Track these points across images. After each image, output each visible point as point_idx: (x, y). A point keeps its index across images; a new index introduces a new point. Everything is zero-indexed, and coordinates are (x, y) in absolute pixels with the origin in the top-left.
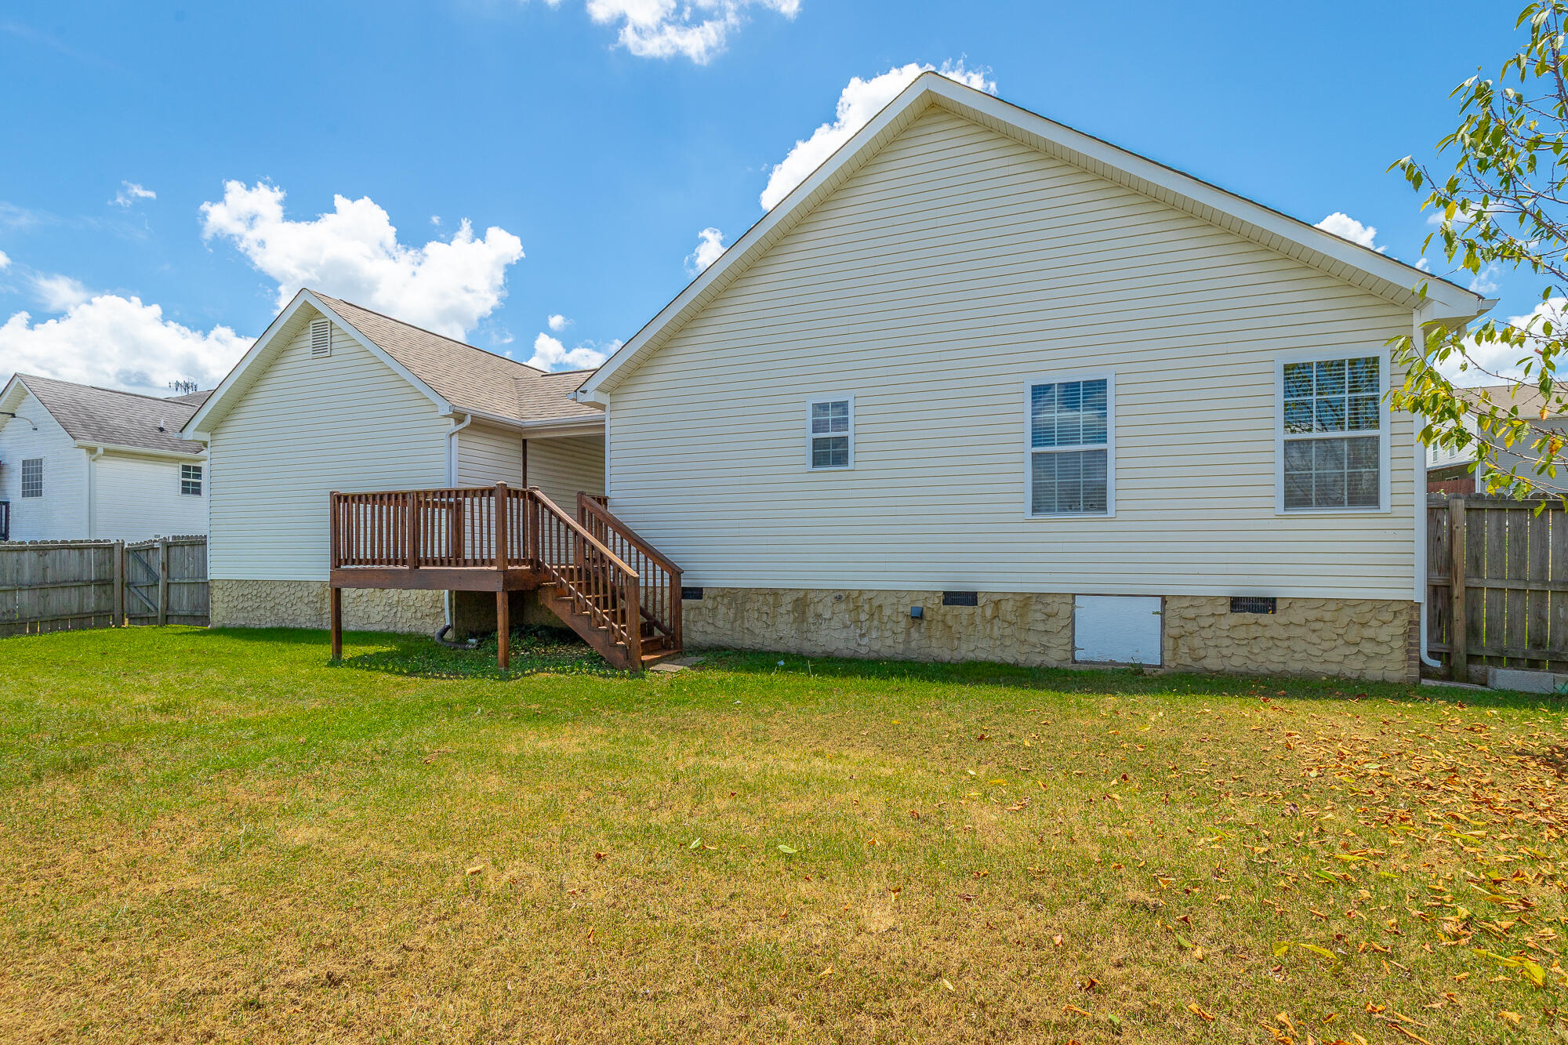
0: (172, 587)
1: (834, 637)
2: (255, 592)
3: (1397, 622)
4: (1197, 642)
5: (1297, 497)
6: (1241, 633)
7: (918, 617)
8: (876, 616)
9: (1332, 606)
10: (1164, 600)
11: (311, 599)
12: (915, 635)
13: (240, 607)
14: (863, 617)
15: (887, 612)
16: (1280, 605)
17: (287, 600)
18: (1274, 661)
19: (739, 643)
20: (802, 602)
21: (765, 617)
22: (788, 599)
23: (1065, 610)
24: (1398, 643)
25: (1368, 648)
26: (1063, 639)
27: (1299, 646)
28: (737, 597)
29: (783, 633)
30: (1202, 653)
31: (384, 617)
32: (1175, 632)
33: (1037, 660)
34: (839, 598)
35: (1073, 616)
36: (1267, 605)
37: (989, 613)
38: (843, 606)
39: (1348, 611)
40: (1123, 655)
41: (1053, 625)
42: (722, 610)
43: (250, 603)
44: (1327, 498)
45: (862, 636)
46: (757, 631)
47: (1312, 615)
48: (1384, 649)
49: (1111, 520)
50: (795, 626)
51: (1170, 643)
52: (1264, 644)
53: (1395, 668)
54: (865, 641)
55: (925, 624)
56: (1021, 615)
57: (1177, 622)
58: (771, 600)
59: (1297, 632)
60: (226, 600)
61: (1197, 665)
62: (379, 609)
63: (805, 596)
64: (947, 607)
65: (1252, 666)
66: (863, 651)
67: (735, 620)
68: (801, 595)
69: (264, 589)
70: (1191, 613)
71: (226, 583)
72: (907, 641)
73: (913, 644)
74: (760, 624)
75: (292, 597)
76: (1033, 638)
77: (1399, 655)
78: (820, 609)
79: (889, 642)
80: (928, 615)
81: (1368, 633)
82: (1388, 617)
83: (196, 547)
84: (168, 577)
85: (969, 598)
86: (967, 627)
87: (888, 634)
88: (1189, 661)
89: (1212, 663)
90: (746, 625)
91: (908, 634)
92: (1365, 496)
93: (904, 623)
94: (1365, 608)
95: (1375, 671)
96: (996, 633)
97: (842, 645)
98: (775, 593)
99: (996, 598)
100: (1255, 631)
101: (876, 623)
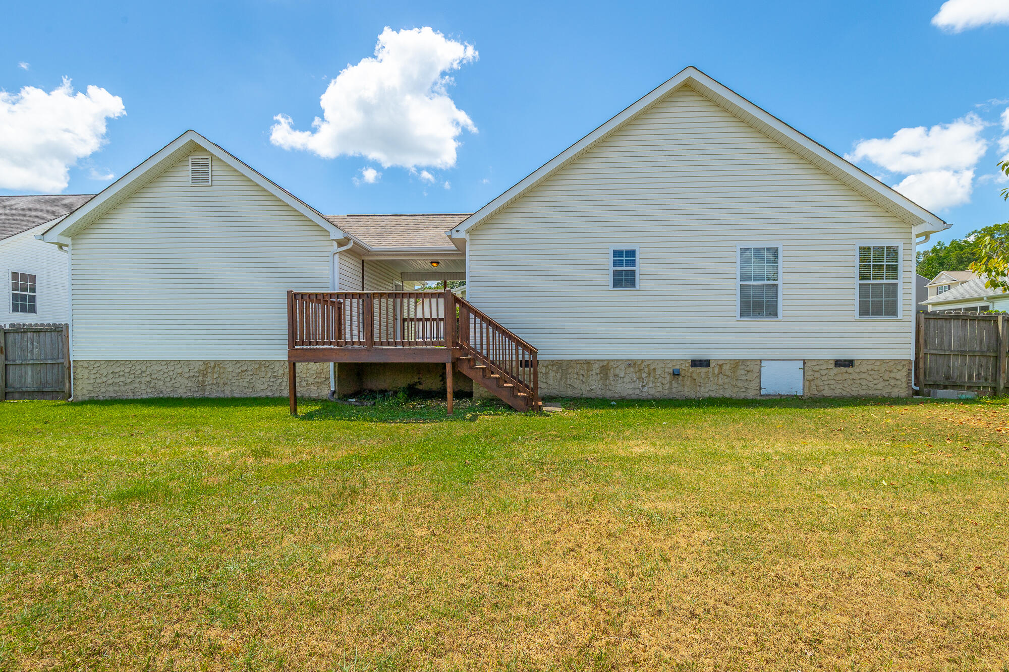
0: (11, 369)
1: (626, 387)
2: (127, 370)
3: (904, 370)
4: (820, 383)
5: (864, 311)
6: (839, 378)
7: (676, 374)
8: (652, 375)
9: (878, 363)
10: (804, 363)
11: (192, 374)
12: (675, 385)
13: (110, 382)
14: (644, 375)
15: (659, 372)
16: (856, 363)
17: (166, 375)
18: (853, 390)
19: (563, 394)
20: (606, 368)
21: (581, 377)
22: (596, 366)
23: (756, 369)
24: (904, 380)
25: (892, 382)
26: (755, 384)
27: (864, 382)
28: (561, 366)
29: (594, 386)
30: (822, 388)
31: (269, 386)
32: (810, 378)
33: (742, 395)
34: (629, 365)
35: (760, 371)
36: (850, 363)
37: (716, 371)
38: (632, 369)
39: (885, 365)
40: (785, 391)
41: (750, 376)
42: (552, 374)
43: (122, 379)
44: (877, 312)
45: (644, 386)
46: (576, 386)
47: (870, 367)
48: (899, 383)
49: (780, 321)
50: (601, 382)
51: (807, 384)
52: (849, 382)
53: (902, 391)
54: (645, 389)
55: (680, 378)
56: (734, 372)
57: (810, 373)
58: (585, 366)
59: (863, 376)
60: (93, 377)
61: (820, 394)
62: (264, 380)
63: (608, 364)
64: (693, 368)
65: (844, 393)
66: (644, 395)
67: (561, 379)
68: (605, 363)
69: (138, 368)
70: (817, 368)
71: (92, 363)
72: (670, 388)
73: (674, 390)
74: (578, 382)
75: (171, 373)
76: (740, 384)
77: (904, 385)
78: (617, 371)
79: (660, 389)
80: (683, 373)
81: (892, 375)
82: (900, 367)
83: (42, 334)
84: (6, 359)
85: (705, 363)
86: (704, 379)
87: (659, 384)
88: (816, 392)
89: (827, 393)
90: (569, 382)
91: (671, 384)
92: (892, 310)
93: (668, 378)
94: (891, 364)
95: (895, 393)
96: (720, 382)
97: (631, 392)
98: (588, 362)
99: (721, 363)
100: (846, 376)
101: (652, 379)
